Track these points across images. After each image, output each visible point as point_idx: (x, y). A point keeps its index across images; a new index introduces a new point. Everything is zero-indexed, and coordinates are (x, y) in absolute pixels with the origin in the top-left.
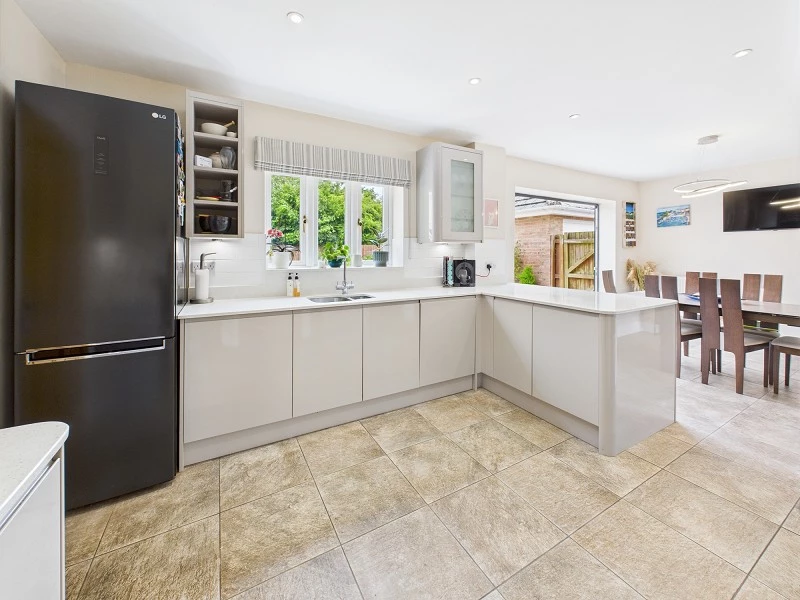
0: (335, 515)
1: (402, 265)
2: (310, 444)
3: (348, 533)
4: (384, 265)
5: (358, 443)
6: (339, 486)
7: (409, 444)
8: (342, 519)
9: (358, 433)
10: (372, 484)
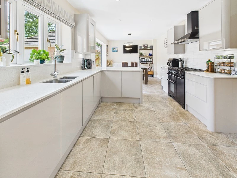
0: (130, 173)
1: (70, 62)
2: (74, 164)
3: (141, 172)
4: (62, 62)
5: (95, 144)
6: (114, 164)
7: (110, 130)
8: (133, 171)
9: (87, 141)
10: (121, 151)
